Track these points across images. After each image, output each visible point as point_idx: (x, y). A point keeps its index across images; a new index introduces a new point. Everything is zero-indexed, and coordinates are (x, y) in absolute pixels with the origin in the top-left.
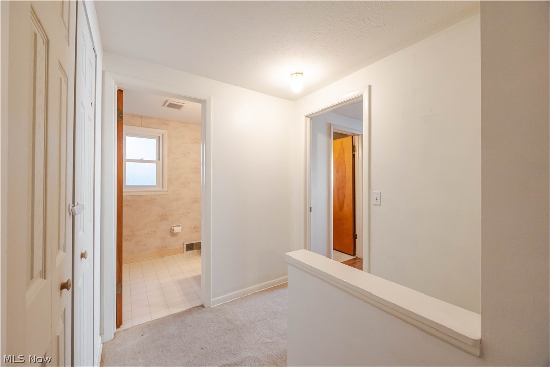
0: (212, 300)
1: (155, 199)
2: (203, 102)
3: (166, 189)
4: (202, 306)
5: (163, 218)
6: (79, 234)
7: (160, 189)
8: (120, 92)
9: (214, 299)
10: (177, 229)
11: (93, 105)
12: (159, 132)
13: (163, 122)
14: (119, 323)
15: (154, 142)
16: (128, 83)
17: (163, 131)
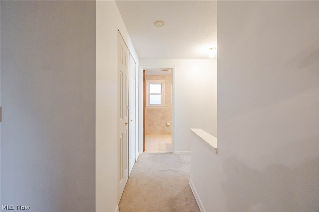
0: (175, 151)
1: (160, 110)
2: (172, 69)
3: (164, 106)
4: (172, 153)
5: (163, 118)
6: (130, 115)
7: (162, 105)
8: (144, 71)
9: (176, 151)
10: (169, 124)
11: (135, 78)
12: (161, 81)
13: (163, 77)
14: (144, 151)
15: (160, 85)
16: (146, 67)
17: (163, 81)
